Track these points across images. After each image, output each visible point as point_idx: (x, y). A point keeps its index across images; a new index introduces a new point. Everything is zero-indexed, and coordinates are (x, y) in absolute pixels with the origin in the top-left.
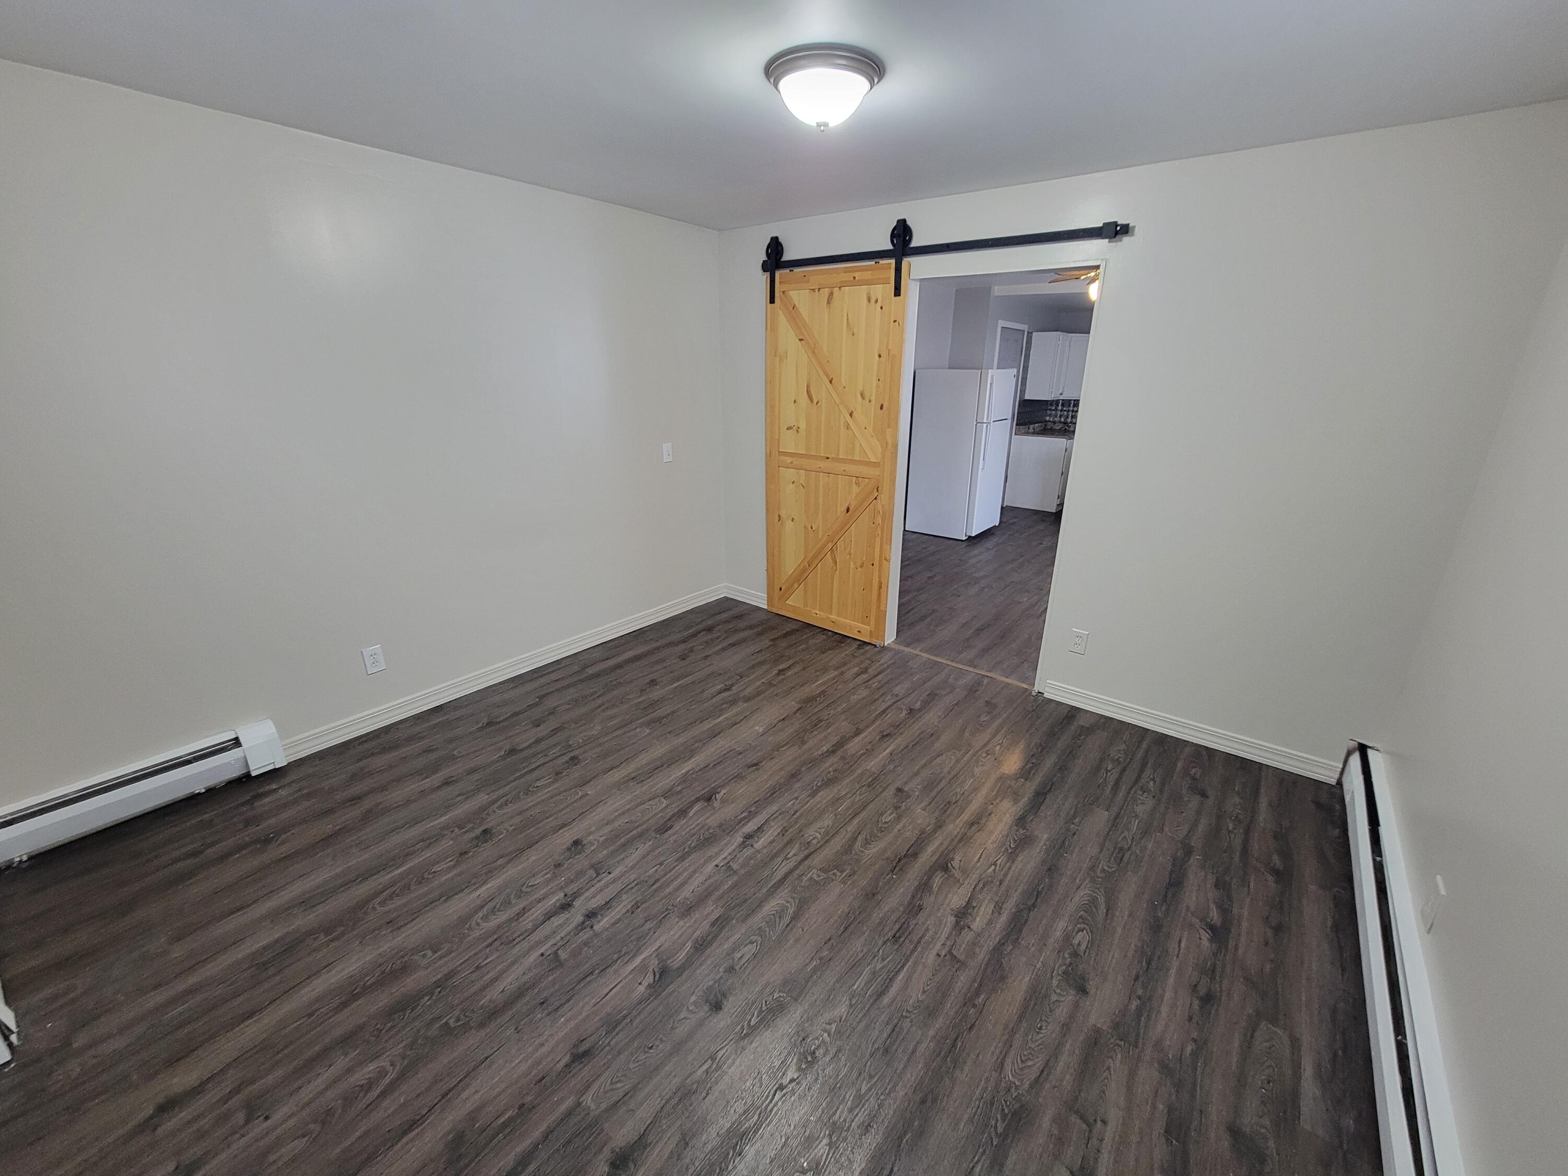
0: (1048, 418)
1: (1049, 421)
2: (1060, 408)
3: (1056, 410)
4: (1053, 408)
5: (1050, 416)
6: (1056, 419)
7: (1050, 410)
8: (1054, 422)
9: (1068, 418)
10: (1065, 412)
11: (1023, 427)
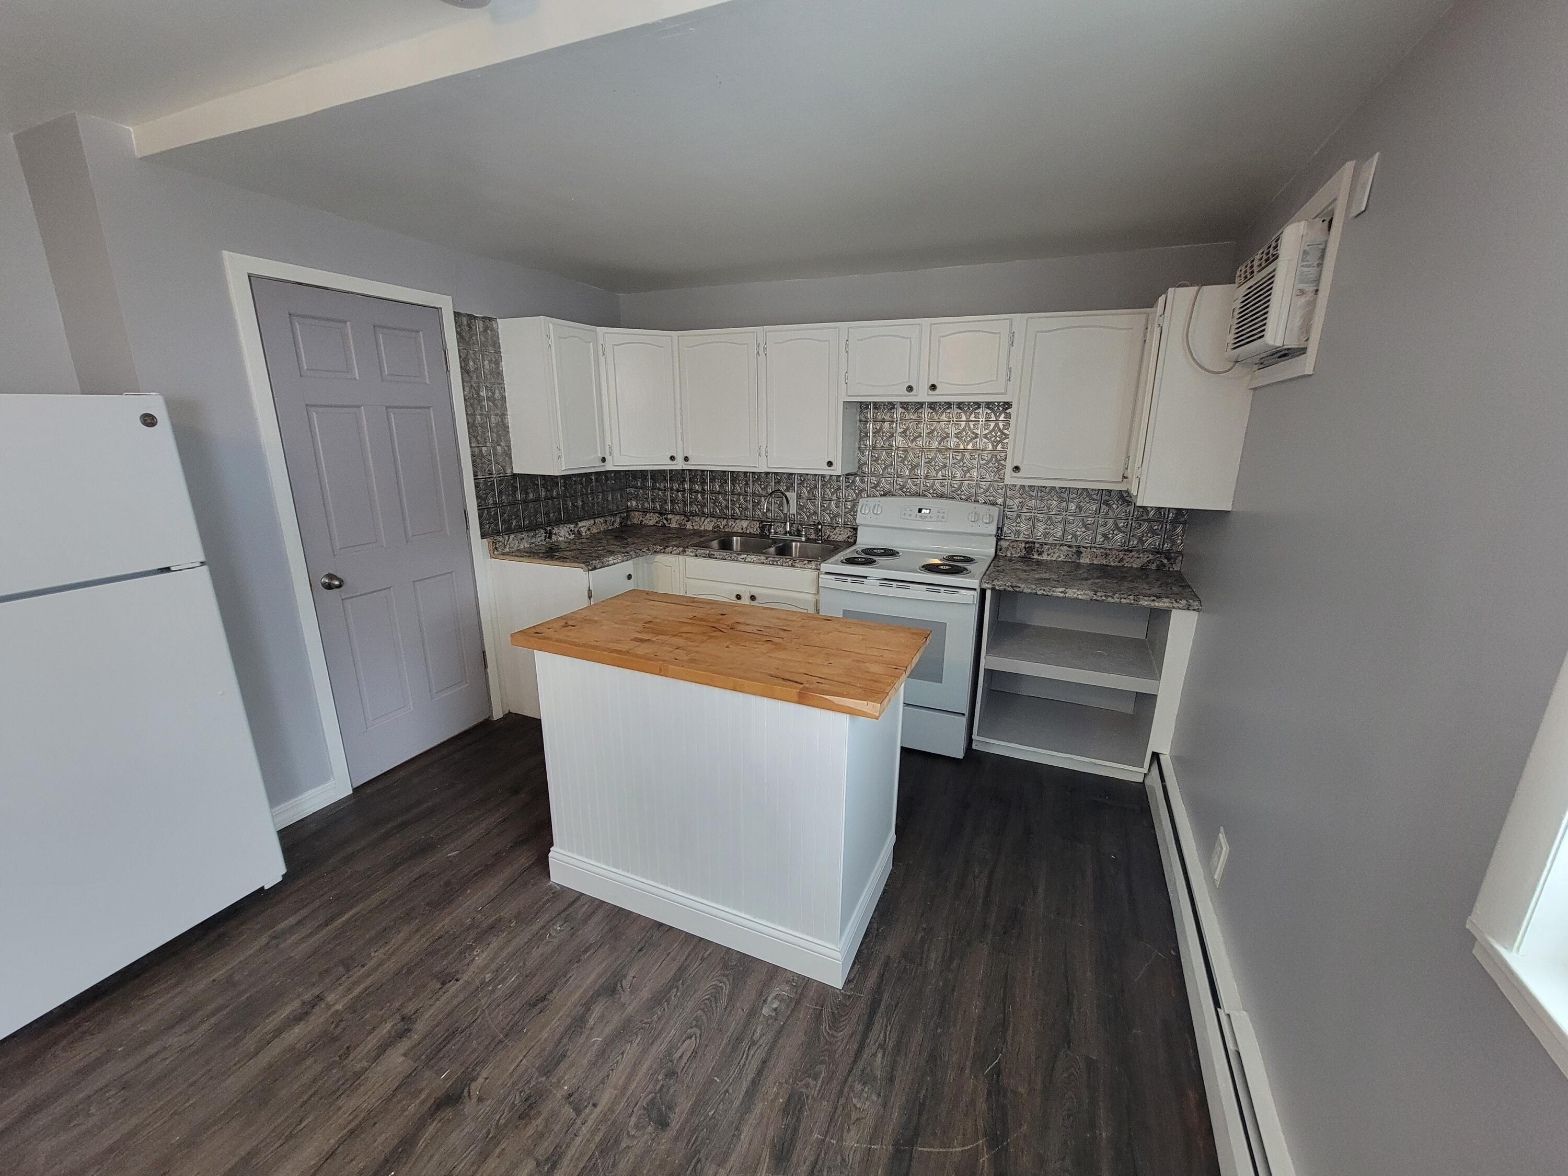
0: (632, 504)
1: (635, 510)
4: (639, 484)
7: (636, 488)
8: (644, 512)
9: (665, 502)
10: (660, 494)
11: (524, 535)
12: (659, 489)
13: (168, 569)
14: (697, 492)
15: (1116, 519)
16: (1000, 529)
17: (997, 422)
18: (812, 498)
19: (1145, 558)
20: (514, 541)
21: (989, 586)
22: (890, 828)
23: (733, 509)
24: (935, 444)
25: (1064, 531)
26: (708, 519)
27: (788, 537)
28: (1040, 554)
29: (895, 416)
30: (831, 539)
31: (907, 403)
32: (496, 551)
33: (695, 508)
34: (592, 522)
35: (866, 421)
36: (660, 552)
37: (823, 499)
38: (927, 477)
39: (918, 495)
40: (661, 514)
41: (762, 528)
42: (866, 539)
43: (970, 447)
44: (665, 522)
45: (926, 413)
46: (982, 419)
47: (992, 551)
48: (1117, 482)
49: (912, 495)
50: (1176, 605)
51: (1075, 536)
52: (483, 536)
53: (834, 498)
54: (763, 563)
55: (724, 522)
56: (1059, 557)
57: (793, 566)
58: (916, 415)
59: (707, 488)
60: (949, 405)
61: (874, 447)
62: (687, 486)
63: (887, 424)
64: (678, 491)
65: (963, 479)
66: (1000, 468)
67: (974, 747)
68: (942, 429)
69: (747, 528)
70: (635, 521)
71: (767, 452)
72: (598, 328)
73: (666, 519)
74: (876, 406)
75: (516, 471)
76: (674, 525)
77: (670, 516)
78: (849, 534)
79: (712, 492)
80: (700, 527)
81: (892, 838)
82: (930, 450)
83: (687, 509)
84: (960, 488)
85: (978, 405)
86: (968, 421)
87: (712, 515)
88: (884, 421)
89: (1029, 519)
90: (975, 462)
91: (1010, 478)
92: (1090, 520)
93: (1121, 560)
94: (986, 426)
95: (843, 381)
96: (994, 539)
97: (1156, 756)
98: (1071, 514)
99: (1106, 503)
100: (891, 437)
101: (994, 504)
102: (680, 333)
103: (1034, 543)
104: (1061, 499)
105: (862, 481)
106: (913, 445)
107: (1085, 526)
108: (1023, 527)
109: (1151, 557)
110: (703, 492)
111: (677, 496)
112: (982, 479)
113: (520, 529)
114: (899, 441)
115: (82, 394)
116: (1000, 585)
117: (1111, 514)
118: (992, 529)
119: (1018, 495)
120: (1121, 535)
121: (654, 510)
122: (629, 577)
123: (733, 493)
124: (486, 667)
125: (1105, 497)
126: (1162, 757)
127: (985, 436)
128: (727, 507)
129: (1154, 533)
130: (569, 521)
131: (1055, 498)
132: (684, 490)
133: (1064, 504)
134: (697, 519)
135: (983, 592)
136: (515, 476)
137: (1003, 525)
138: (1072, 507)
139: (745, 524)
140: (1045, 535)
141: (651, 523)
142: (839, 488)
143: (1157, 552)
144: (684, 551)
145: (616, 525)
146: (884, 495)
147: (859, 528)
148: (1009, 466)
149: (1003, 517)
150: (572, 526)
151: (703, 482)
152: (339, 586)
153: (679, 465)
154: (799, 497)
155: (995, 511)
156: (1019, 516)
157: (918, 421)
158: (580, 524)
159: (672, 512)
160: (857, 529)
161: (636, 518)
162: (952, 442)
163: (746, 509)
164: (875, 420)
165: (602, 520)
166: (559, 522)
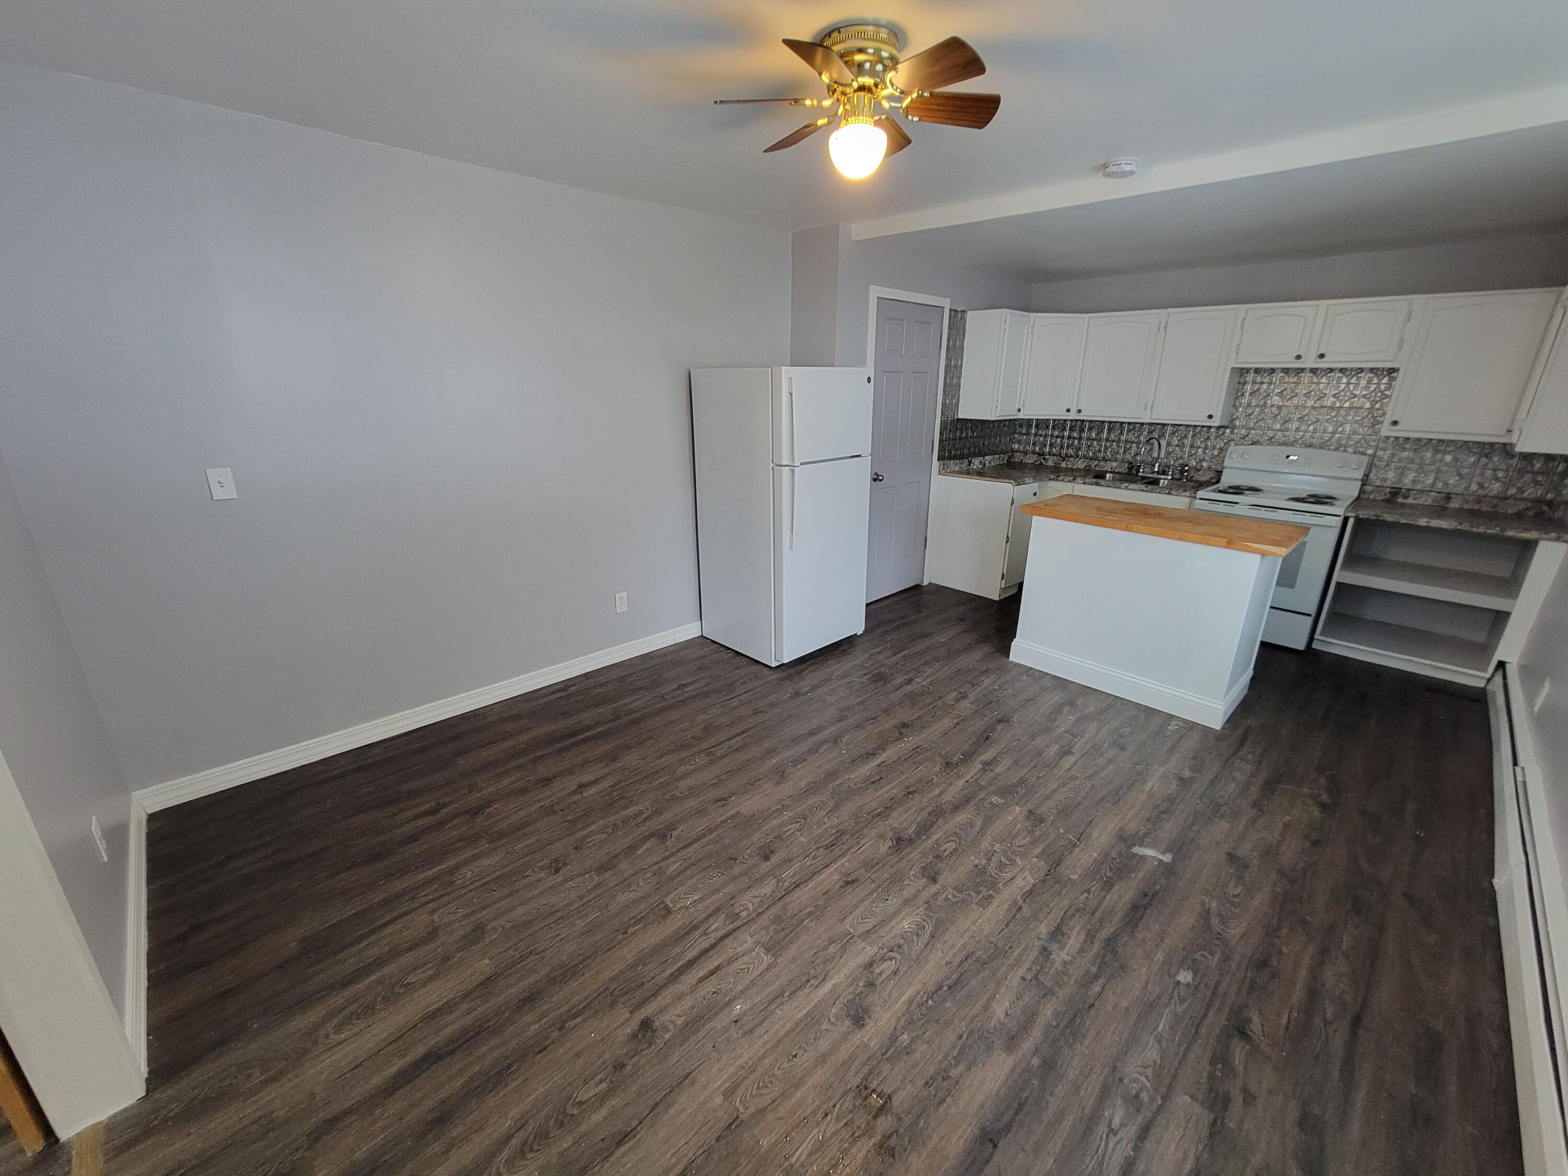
0: (1016, 446)
1: (1018, 451)
2: (1033, 431)
3: (1028, 434)
4: (1024, 431)
5: (1019, 442)
6: (1027, 448)
7: (1020, 434)
8: (1026, 453)
9: (1045, 445)
10: (1041, 439)
11: (957, 461)
12: (1041, 435)
13: (859, 456)
14: (1075, 438)
15: (1495, 470)
16: (1367, 475)
17: (1378, 384)
18: (1181, 446)
19: (1522, 506)
20: (953, 465)
21: (1353, 514)
22: (1249, 665)
23: (1105, 452)
24: (1310, 403)
25: (1436, 479)
26: (1082, 460)
27: (1155, 476)
28: (1406, 497)
29: (1274, 379)
30: (1194, 479)
31: (1289, 369)
32: (943, 471)
33: (1071, 451)
34: (992, 457)
35: (1245, 383)
36: (1053, 479)
37: (1192, 446)
38: (1298, 430)
39: (1285, 444)
40: (1040, 455)
41: (1130, 469)
42: (1228, 479)
43: (1347, 405)
44: (1043, 461)
45: (1306, 377)
46: (1363, 383)
47: (1356, 494)
48: (1502, 436)
49: (1280, 445)
50: (1544, 536)
51: (1446, 484)
52: (939, 460)
53: (1203, 445)
54: (1143, 491)
55: (1096, 463)
56: (1426, 501)
57: (1169, 493)
58: (1296, 378)
59: (1085, 435)
60: (1331, 370)
61: (1249, 405)
62: (1066, 434)
63: (1265, 386)
64: (1057, 437)
65: (1334, 433)
66: (1376, 423)
67: (1313, 646)
68: (1319, 390)
69: (1116, 467)
70: (1016, 460)
71: (1152, 407)
72: (1031, 314)
73: (1044, 459)
74: (1257, 371)
75: (960, 417)
76: (1050, 463)
77: (1047, 457)
78: (1213, 475)
79: (1088, 439)
80: (1074, 465)
81: (1250, 672)
82: (1305, 407)
83: (1064, 452)
84: (1330, 440)
85: (1361, 370)
86: (1348, 384)
87: (1085, 457)
88: (1262, 383)
89: (1399, 468)
90: (1350, 418)
91: (1386, 430)
92: (1465, 471)
93: (1495, 506)
94: (1367, 387)
95: (1234, 351)
96: (1359, 484)
97: (1501, 665)
98: (1447, 465)
99: (1486, 456)
100: (1267, 396)
101: (1364, 454)
102: (1090, 315)
103: (1401, 489)
104: (1437, 451)
105: (1232, 432)
106: (1289, 403)
107: (1460, 475)
108: (1391, 475)
109: (1530, 504)
110: (1080, 439)
111: (1056, 441)
112: (1355, 433)
113: (955, 457)
114: (1276, 400)
115: (791, 366)
116: (1363, 514)
117: (1490, 466)
118: (1360, 474)
119: (1391, 447)
120: (1498, 484)
121: (1034, 452)
122: (1035, 494)
123: (1107, 440)
124: (925, 548)
125: (1486, 449)
126: (1508, 666)
127: (1364, 396)
128: (1099, 451)
129: (1537, 483)
130: (979, 455)
131: (1431, 450)
132: (1063, 437)
133: (1440, 456)
134: (1071, 459)
135: (1346, 520)
136: (958, 419)
137: (1370, 472)
138: (1448, 458)
139: (1115, 464)
140: (1414, 482)
141: (1030, 462)
142: (1208, 438)
143: (1538, 501)
144: (1074, 479)
145: (1005, 461)
146: (1253, 444)
147: (1225, 471)
148: (1388, 420)
149: (1371, 465)
150: (982, 458)
151: (1082, 431)
152: (881, 480)
153: (1073, 416)
154: (1169, 444)
155: (1365, 460)
156: (1388, 465)
157: (1298, 384)
158: (986, 458)
159: (1049, 454)
160: (1221, 472)
161: (1018, 458)
162: (1329, 401)
163: (1118, 452)
164: (1254, 382)
165: (998, 456)
166: (976, 455)
